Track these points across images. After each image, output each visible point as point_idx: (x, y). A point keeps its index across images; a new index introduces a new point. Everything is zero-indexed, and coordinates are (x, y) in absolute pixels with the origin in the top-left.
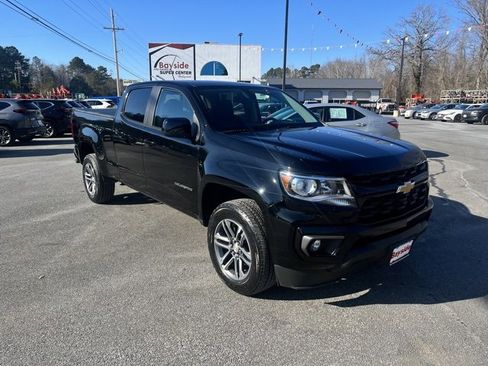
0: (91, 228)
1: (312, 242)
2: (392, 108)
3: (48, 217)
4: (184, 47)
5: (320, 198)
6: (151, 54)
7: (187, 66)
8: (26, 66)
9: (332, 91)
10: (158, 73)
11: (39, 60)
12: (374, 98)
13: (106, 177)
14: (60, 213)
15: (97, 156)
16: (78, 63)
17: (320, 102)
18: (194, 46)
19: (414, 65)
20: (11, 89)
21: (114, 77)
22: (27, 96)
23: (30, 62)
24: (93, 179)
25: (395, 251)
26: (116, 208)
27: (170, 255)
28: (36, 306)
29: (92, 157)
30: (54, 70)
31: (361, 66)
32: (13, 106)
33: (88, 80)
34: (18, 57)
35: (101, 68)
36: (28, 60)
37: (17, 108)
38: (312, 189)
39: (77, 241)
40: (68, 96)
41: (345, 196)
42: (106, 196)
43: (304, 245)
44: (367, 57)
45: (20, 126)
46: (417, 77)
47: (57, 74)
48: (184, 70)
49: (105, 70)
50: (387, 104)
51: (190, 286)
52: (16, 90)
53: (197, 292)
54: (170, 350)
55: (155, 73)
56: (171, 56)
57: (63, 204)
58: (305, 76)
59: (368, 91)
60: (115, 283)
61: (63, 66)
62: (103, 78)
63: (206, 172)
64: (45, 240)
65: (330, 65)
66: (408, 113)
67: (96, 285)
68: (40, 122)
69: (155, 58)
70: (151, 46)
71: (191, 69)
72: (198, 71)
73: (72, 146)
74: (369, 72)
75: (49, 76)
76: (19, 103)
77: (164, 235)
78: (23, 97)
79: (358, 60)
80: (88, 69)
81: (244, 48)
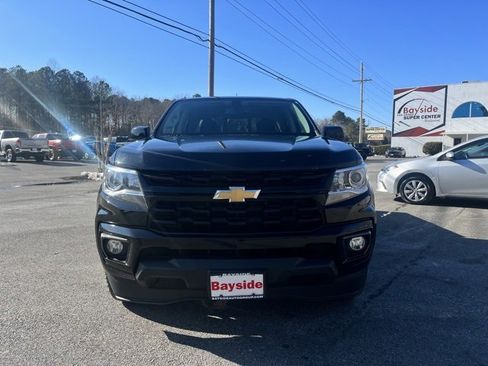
4: (433, 89)
6: (395, 100)
10: (401, 118)
18: (446, 87)
48: (433, 113)
55: (398, 118)
56: (416, 100)
69: (398, 105)
70: (396, 92)
71: (441, 111)
72: (450, 113)
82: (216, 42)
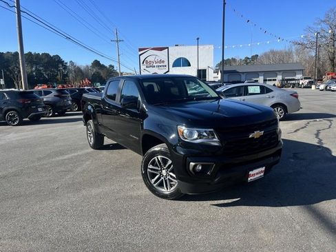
0: (88, 163)
1: (195, 166)
2: (311, 83)
3: (66, 157)
4: (161, 49)
5: (199, 141)
6: (140, 55)
7: (163, 62)
8: (65, 67)
9: (266, 73)
10: (145, 67)
11: (73, 63)
12: (299, 76)
13: (98, 134)
14: (73, 154)
15: (93, 121)
16: (96, 63)
17: (257, 81)
18: (168, 48)
19: (329, 51)
20: (56, 82)
21: (118, 71)
22: (65, 86)
23: (68, 65)
24: (92, 135)
25: (251, 173)
26: (105, 152)
27: (129, 178)
28: (51, 202)
29: (91, 122)
30: (82, 69)
31: (289, 54)
32: (54, 93)
33: (103, 74)
34: (61, 61)
35: (111, 66)
36: (66, 63)
37: (56, 94)
38: (196, 136)
39: (79, 169)
40: (90, 85)
41: (215, 140)
42: (99, 145)
43: (191, 168)
44: (294, 47)
45: (58, 104)
46: (332, 60)
47: (84, 71)
48: (162, 64)
49: (113, 67)
50: (307, 81)
51: (135, 194)
52: (58, 83)
53: (138, 198)
54: (115, 224)
55: (143, 67)
56: (152, 56)
57: (76, 150)
58: (247, 64)
59: (294, 72)
60: (94, 191)
61: (87, 66)
62: (112, 72)
63: (145, 128)
64: (62, 169)
65: (265, 54)
66: (322, 87)
67: (84, 192)
68: (70, 102)
69: (142, 58)
70: (140, 50)
71: (166, 63)
72: (171, 64)
73: (82, 117)
74: (295, 58)
75: (79, 72)
76: (58, 91)
77: (127, 167)
78: (63, 87)
79: (287, 50)
80: (103, 67)
81: (200, 47)
82: (21, 8)
